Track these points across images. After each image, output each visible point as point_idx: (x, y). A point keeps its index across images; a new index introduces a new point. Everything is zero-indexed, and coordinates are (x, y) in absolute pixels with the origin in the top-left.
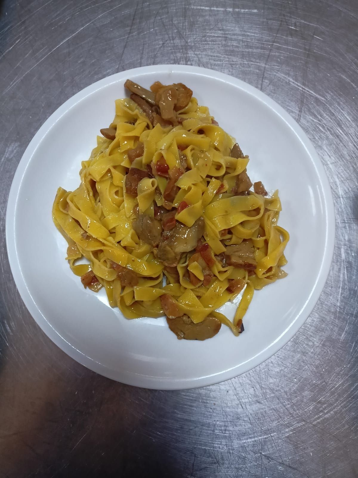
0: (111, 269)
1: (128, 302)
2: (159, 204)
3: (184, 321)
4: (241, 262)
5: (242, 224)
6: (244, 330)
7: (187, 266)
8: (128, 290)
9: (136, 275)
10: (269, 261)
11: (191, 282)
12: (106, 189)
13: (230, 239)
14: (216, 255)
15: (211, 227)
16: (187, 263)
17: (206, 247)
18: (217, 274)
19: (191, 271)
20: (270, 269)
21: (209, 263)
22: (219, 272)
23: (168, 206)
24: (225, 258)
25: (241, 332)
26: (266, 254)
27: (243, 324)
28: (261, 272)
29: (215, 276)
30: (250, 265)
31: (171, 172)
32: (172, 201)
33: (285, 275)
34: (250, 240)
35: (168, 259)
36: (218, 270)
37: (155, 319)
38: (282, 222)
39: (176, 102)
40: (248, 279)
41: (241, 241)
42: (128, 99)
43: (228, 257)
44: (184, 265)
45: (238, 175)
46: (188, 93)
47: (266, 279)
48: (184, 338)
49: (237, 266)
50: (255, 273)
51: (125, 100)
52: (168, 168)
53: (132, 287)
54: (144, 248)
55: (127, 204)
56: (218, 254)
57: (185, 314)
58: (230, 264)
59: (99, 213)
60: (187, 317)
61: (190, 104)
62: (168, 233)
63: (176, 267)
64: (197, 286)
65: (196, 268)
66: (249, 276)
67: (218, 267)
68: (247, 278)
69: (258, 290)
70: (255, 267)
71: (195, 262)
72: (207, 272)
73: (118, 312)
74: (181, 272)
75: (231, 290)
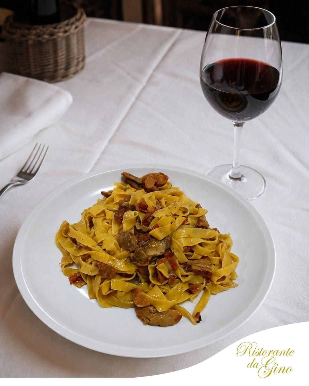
0: (96, 267)
1: (105, 291)
2: (138, 228)
3: (150, 310)
4: (199, 269)
5: (201, 244)
6: (201, 320)
7: (156, 266)
8: (106, 282)
9: (115, 270)
10: (223, 272)
11: (158, 281)
12: (100, 220)
13: (191, 256)
14: (180, 264)
15: (176, 243)
16: (156, 265)
17: (172, 255)
18: (180, 277)
19: (159, 269)
20: (224, 278)
21: (174, 268)
22: (182, 276)
23: (145, 228)
24: (187, 267)
25: (198, 322)
26: (221, 267)
27: (200, 316)
28: (215, 279)
29: (178, 278)
30: (207, 273)
31: (149, 209)
32: (148, 226)
33: (236, 285)
34: (207, 257)
35: (141, 260)
36: (181, 273)
37: (125, 309)
38: (233, 251)
39: (156, 181)
40: (205, 285)
41: (200, 257)
42: (123, 183)
43: (190, 266)
44: (154, 266)
45: (199, 218)
46: (166, 178)
47: (220, 286)
48: (148, 324)
49: (197, 273)
50: (211, 281)
51: (120, 183)
52: (147, 207)
53: (110, 279)
54: (123, 253)
55: (115, 228)
56: (181, 263)
57: (151, 305)
58: (191, 271)
59: (92, 234)
60: (153, 307)
61: (166, 185)
62: (143, 243)
63: (147, 266)
64: (163, 283)
65: (163, 268)
66: (206, 283)
67: (181, 271)
68: (205, 283)
69: (214, 294)
70: (211, 274)
71: (163, 263)
72: (172, 274)
73: (95, 303)
74: (151, 272)
75: (191, 291)
